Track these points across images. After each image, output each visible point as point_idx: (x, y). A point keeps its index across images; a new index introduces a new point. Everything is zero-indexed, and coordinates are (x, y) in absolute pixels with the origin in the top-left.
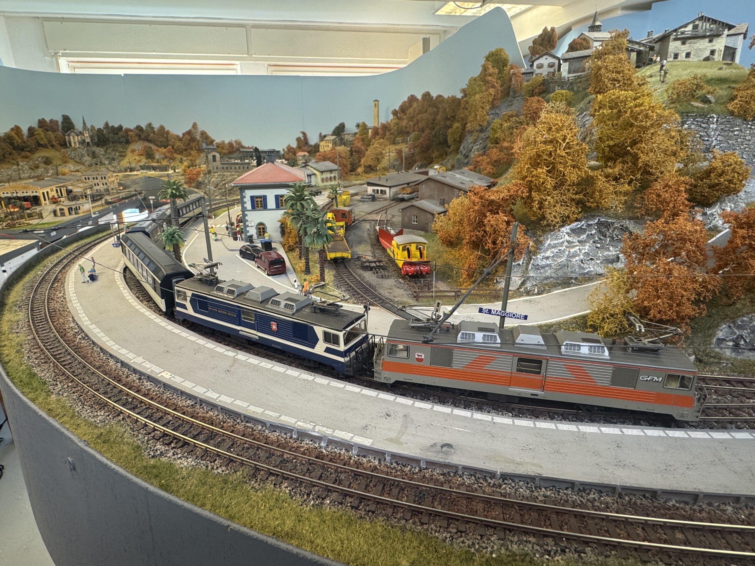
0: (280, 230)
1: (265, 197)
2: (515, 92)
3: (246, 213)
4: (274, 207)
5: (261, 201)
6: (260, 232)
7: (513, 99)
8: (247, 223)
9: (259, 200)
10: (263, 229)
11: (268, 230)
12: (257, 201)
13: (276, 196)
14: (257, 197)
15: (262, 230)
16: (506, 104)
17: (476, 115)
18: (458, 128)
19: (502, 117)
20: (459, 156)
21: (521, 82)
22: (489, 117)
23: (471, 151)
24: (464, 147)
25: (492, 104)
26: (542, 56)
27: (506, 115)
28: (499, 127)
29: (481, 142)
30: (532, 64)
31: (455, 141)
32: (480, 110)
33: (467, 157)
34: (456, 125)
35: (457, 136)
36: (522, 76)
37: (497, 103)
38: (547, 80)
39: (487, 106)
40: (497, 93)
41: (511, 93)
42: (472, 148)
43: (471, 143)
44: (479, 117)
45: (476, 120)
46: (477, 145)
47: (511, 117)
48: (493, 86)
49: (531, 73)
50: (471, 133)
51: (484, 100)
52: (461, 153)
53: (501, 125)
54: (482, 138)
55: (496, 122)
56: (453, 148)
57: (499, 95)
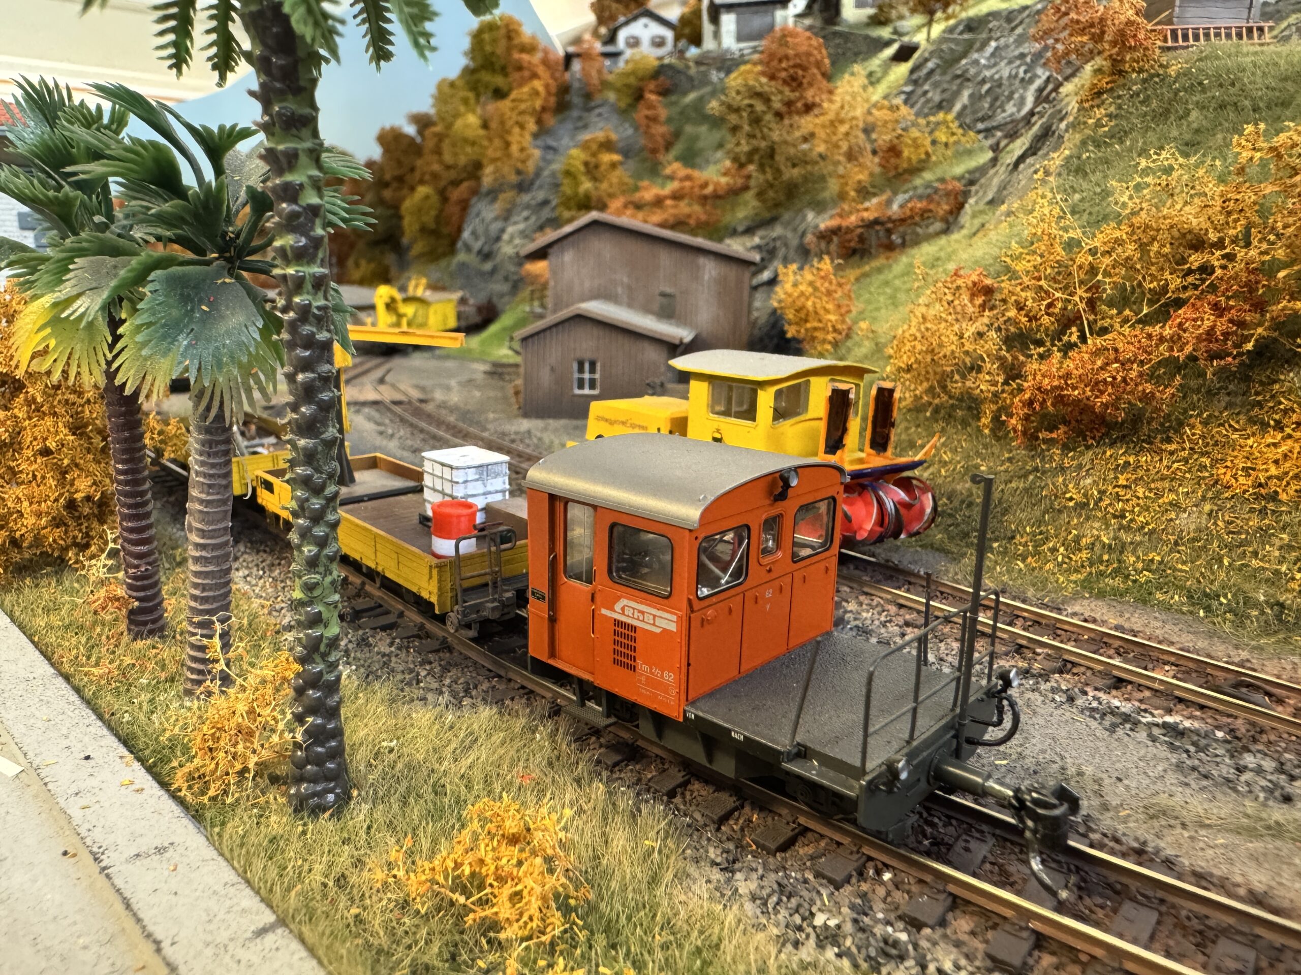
2: (588, 96)
16: (569, 125)
17: (508, 144)
18: (427, 197)
19: (585, 146)
20: (462, 257)
21: (599, 72)
22: (537, 153)
23: (498, 239)
24: (474, 233)
25: (539, 122)
26: (635, 18)
27: (593, 140)
28: (582, 168)
29: (525, 213)
30: (611, 39)
31: (424, 230)
32: (516, 130)
33: (486, 256)
34: (422, 190)
35: (429, 219)
36: (601, 59)
37: (550, 120)
38: (670, 67)
39: (532, 126)
40: (549, 93)
41: (576, 100)
42: (503, 231)
43: (496, 219)
44: (514, 148)
45: (509, 156)
46: (515, 223)
47: (607, 145)
48: (535, 76)
49: (615, 55)
50: (493, 194)
51: (523, 106)
52: (468, 249)
53: (586, 164)
54: (527, 207)
55: (576, 156)
56: (418, 248)
57: (553, 100)
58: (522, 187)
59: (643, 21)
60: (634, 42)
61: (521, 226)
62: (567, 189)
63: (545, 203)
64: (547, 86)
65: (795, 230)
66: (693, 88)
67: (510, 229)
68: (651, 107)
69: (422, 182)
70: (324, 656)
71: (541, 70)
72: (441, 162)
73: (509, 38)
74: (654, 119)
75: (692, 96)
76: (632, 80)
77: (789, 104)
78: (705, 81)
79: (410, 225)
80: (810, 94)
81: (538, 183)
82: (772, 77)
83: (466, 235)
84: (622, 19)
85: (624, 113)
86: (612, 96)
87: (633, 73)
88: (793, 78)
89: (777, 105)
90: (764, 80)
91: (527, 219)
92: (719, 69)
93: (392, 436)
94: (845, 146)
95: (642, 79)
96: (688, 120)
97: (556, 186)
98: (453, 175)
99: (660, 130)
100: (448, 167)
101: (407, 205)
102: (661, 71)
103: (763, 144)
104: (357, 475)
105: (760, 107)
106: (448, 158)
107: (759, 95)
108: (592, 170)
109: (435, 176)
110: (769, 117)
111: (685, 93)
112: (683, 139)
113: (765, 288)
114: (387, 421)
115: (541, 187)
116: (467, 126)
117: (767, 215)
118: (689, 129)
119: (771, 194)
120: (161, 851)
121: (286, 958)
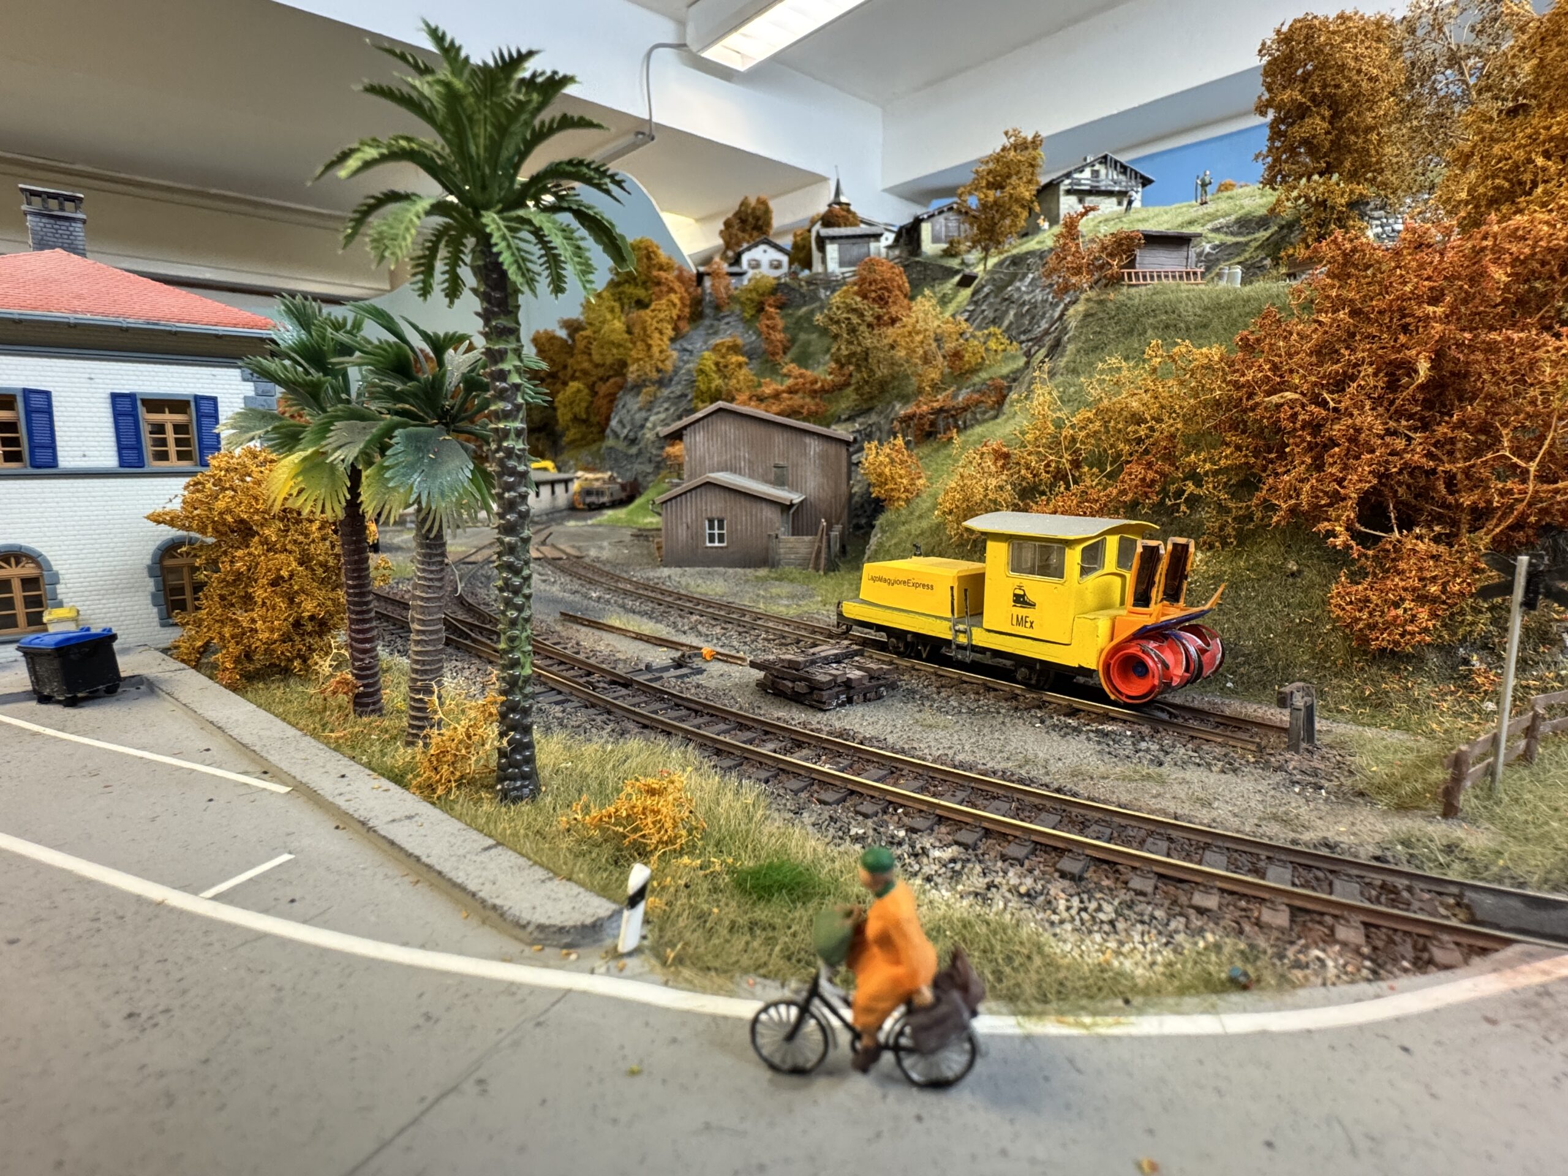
2: (718, 308)
7: (716, 323)
16: (701, 331)
17: (649, 347)
18: (579, 391)
19: (715, 349)
20: (610, 442)
21: (727, 287)
22: (675, 354)
23: (642, 427)
24: (621, 422)
25: (676, 329)
26: (756, 245)
27: (723, 344)
28: (714, 368)
29: (666, 405)
30: (737, 261)
31: (576, 419)
32: (656, 335)
33: (633, 442)
34: (574, 385)
35: (580, 409)
36: (728, 277)
37: (684, 326)
38: (786, 285)
39: (669, 332)
40: (684, 305)
41: (708, 311)
42: (646, 419)
43: (640, 409)
44: (655, 350)
45: (651, 357)
46: (657, 413)
47: (735, 349)
48: (671, 290)
49: (741, 274)
50: (637, 388)
51: (662, 315)
52: (616, 435)
53: (717, 364)
54: (668, 399)
55: (706, 358)
56: (572, 434)
57: (687, 310)
58: (661, 383)
59: (762, 247)
60: (756, 265)
61: (662, 416)
62: (701, 384)
63: (683, 395)
64: (682, 299)
65: (886, 417)
66: (805, 304)
67: (652, 418)
68: (770, 318)
69: (573, 378)
70: (521, 689)
71: (677, 285)
72: (591, 361)
73: (649, 258)
74: (773, 328)
75: (804, 309)
76: (754, 295)
77: (879, 318)
78: (815, 298)
79: (563, 416)
80: (893, 310)
81: (676, 379)
82: (865, 297)
83: (614, 423)
84: (745, 245)
85: (748, 323)
86: (737, 308)
87: (755, 289)
88: (881, 298)
89: (869, 319)
90: (858, 299)
91: (667, 409)
92: (826, 289)
94: (920, 351)
95: (763, 295)
96: (801, 329)
97: (692, 382)
98: (601, 372)
99: (778, 336)
100: (597, 366)
101: (561, 398)
102: (778, 288)
103: (859, 349)
105: (855, 320)
106: (596, 358)
107: (854, 310)
108: (722, 369)
109: (585, 373)
110: (863, 328)
111: (799, 307)
112: (797, 344)
115: (679, 383)
116: (613, 331)
117: (865, 406)
118: (803, 336)
119: (867, 389)
120: (410, 817)
121: (506, 858)
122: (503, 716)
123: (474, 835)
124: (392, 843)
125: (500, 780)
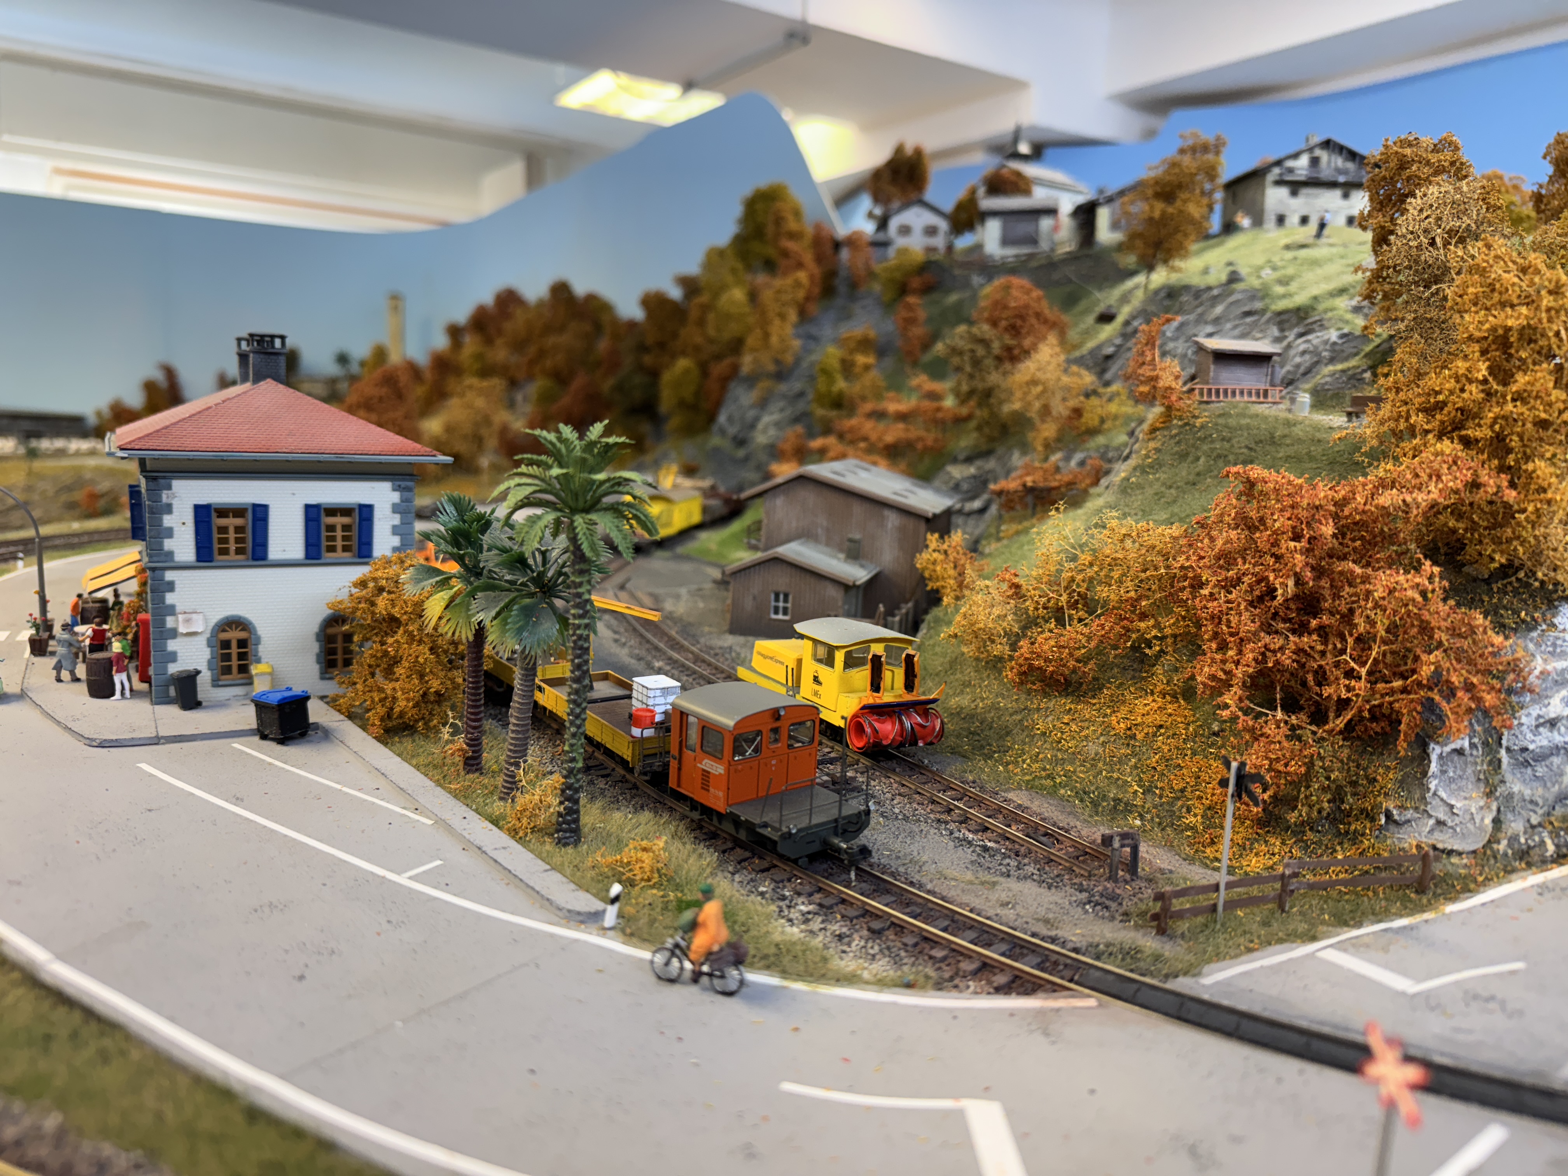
0: (315, 647)
1: (260, 513)
2: (853, 285)
3: (169, 576)
4: (297, 551)
5: (239, 529)
6: (227, 657)
7: (849, 304)
8: (170, 622)
9: (231, 522)
10: (242, 643)
11: (263, 650)
12: (223, 530)
13: (308, 508)
14: (223, 512)
15: (234, 650)
16: (833, 315)
17: (768, 335)
18: (687, 371)
20: (716, 441)
21: (866, 261)
22: (797, 343)
23: (753, 427)
24: (730, 418)
25: (801, 312)
26: (908, 206)
27: (852, 336)
28: (838, 366)
29: (782, 403)
30: (883, 224)
31: (682, 404)
32: (778, 321)
33: (740, 443)
34: (683, 363)
35: (688, 393)
36: (871, 250)
37: (813, 309)
38: (936, 262)
39: (793, 316)
40: (813, 283)
41: (842, 289)
42: (758, 419)
43: (752, 406)
44: (774, 340)
45: (768, 346)
46: (772, 413)
47: (865, 344)
48: (800, 265)
49: (886, 244)
50: (751, 380)
51: (785, 297)
52: (723, 432)
53: (842, 362)
54: (784, 396)
55: (831, 354)
56: (674, 421)
57: (816, 290)
58: (781, 375)
59: (916, 208)
60: (905, 230)
61: (776, 417)
62: (821, 384)
63: (801, 394)
66: (955, 289)
67: (765, 419)
68: (910, 307)
69: (684, 353)
70: (575, 776)
71: (808, 257)
72: (704, 334)
73: (780, 223)
74: (912, 321)
75: (953, 298)
76: (899, 275)
77: (1008, 350)
78: (966, 284)
79: (667, 397)
80: (1026, 341)
81: (795, 374)
82: (994, 323)
83: (722, 418)
84: (896, 204)
85: (887, 307)
86: (877, 288)
87: (900, 266)
88: (1013, 327)
89: (997, 350)
90: (986, 327)
91: (782, 410)
92: (980, 274)
93: (624, 644)
95: (907, 275)
96: (948, 320)
97: (812, 378)
98: (715, 349)
100: (711, 341)
101: (667, 377)
102: (926, 267)
103: (982, 386)
104: (595, 684)
105: (981, 351)
106: (711, 332)
107: (980, 342)
108: (847, 367)
109: (697, 349)
110: (989, 362)
111: (949, 291)
113: (975, 516)
114: (622, 630)
115: (799, 378)
116: (733, 301)
117: (984, 447)
119: (988, 429)
120: (504, 848)
121: (556, 876)
122: (563, 791)
123: (540, 862)
124: (496, 861)
125: (558, 831)
